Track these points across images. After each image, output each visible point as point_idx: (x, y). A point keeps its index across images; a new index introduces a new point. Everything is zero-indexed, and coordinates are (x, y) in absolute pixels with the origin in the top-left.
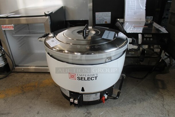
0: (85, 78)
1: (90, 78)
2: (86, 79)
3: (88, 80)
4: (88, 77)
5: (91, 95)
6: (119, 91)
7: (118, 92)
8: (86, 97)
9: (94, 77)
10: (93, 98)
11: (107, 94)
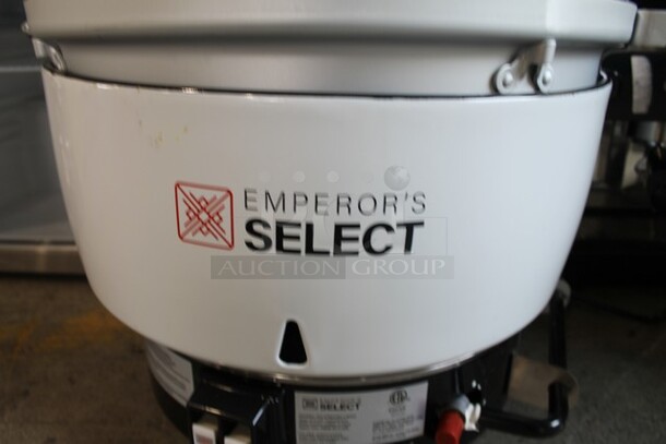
0: (310, 228)
1: (360, 233)
2: (324, 239)
3: (338, 251)
4: (344, 218)
5: (354, 396)
6: (554, 374)
7: (552, 388)
8: (319, 412)
9: (392, 220)
10: (376, 426)
11: (474, 398)
